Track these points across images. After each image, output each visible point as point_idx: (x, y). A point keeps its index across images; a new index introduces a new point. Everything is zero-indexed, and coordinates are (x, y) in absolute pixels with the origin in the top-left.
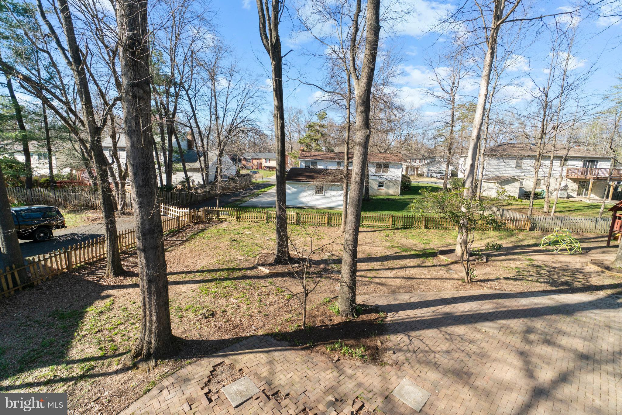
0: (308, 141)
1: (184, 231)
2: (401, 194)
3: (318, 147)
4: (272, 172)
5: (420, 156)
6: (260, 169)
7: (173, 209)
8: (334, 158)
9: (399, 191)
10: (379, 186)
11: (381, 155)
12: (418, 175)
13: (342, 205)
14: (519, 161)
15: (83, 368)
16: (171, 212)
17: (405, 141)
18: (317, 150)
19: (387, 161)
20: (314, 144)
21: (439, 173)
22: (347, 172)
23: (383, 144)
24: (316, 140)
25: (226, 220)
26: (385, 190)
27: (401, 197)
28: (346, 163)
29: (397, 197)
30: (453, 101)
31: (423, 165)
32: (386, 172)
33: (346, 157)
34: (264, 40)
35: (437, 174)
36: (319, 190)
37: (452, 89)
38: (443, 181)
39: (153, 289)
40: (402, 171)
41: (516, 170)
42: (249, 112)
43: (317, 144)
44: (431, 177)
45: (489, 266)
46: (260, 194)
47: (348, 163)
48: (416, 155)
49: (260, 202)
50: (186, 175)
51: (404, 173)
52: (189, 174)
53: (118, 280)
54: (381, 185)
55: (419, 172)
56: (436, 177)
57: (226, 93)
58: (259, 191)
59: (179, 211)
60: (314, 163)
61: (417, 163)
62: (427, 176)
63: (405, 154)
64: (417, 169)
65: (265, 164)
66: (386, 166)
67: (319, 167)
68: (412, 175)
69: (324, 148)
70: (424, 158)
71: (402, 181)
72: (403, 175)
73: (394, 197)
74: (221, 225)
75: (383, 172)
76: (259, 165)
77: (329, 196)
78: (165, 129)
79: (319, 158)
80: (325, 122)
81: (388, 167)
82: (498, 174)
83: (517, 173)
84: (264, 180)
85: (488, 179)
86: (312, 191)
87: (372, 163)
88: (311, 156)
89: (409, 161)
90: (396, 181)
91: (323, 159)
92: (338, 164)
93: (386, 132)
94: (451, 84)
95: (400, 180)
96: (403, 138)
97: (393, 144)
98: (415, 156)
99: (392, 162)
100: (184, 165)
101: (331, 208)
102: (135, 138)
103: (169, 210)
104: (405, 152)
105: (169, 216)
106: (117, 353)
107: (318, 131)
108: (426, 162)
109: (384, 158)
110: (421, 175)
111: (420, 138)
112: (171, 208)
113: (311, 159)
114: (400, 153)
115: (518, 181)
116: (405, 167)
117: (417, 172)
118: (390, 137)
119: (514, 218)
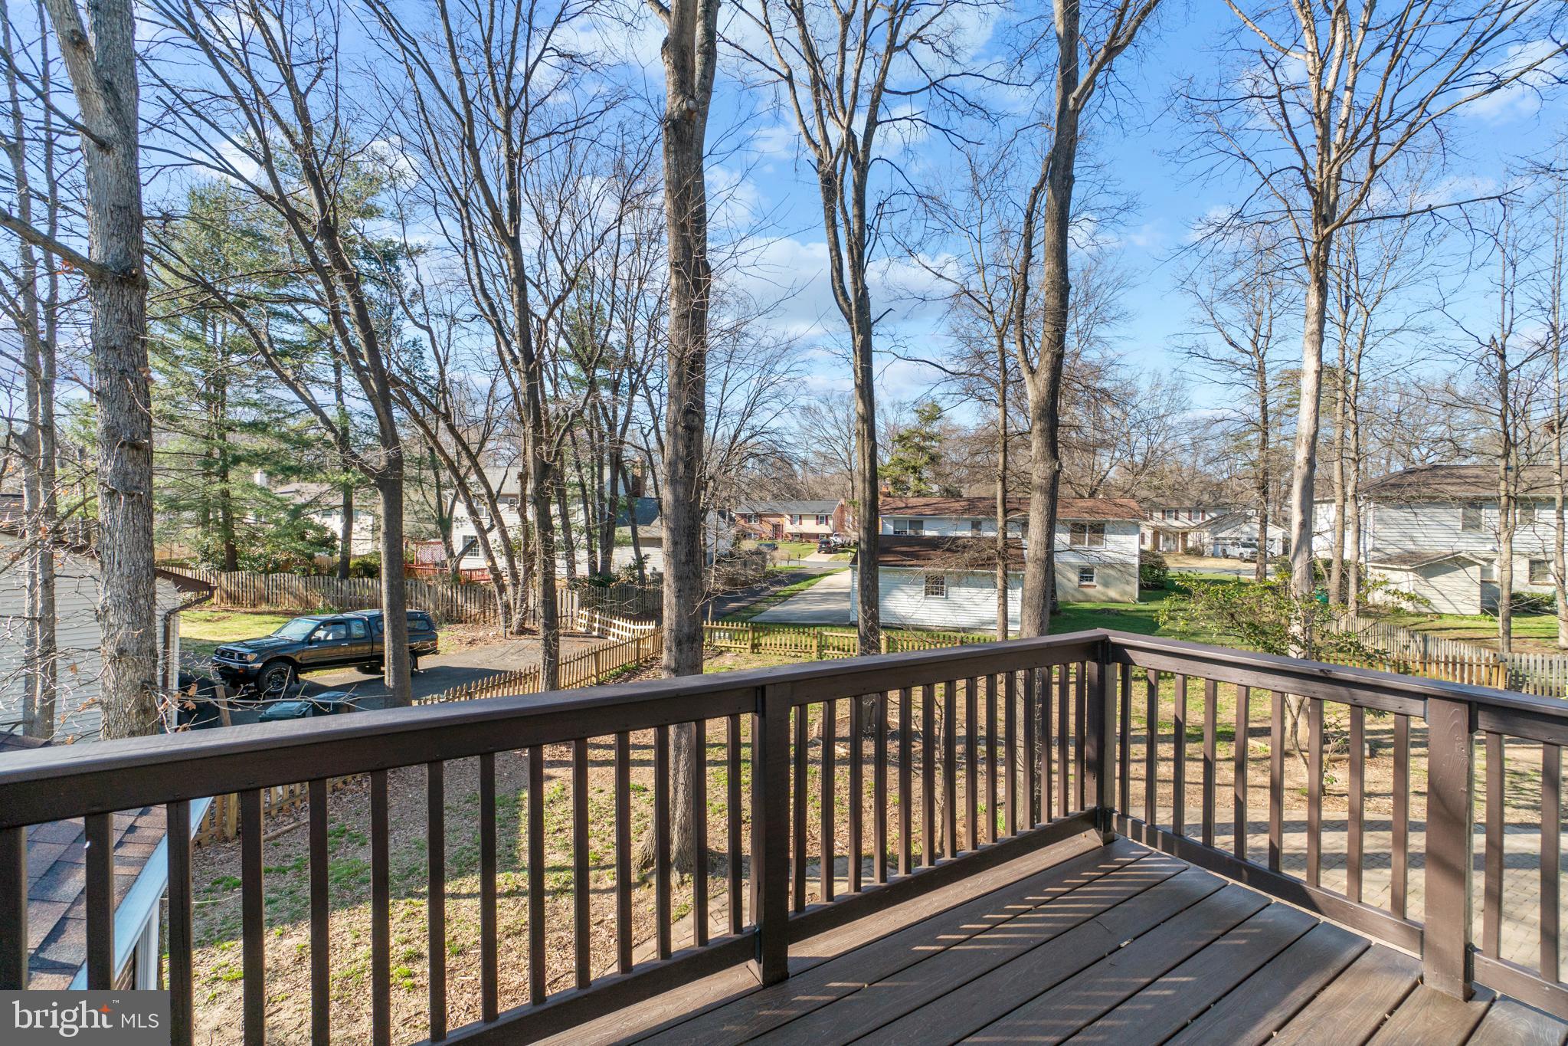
0: (897, 471)
1: (648, 669)
2: (1141, 599)
3: (923, 486)
4: (811, 545)
5: (1187, 504)
6: (780, 540)
7: (621, 623)
8: (964, 511)
9: (1134, 589)
10: (1082, 578)
11: (1081, 503)
12: (1188, 552)
13: (994, 622)
14: (1472, 513)
15: (557, 880)
16: (616, 631)
17: (1145, 466)
18: (919, 493)
19: (1099, 518)
20: (912, 481)
21: (1245, 546)
22: (1006, 544)
23: (1088, 480)
24: (915, 469)
25: (728, 650)
26: (1099, 588)
27: (1142, 606)
28: (1000, 523)
29: (1132, 608)
30: (1261, 371)
31: (1198, 527)
32: (1097, 543)
33: (1000, 510)
34: (841, 298)
35: (1242, 550)
36: (936, 587)
37: (1254, 343)
38: (1254, 566)
39: (684, 741)
40: (1143, 541)
41: (1465, 535)
42: (769, 415)
43: (920, 480)
44: (1227, 557)
45: (1377, 766)
46: (791, 596)
47: (1005, 524)
48: (1178, 499)
49: (792, 613)
50: (637, 551)
51: (1148, 546)
52: (644, 551)
53: (557, 752)
54: (1086, 574)
55: (1190, 544)
56: (1241, 557)
57: (722, 377)
58: (787, 590)
59: (632, 627)
60: (917, 524)
61: (1182, 521)
62: (1214, 555)
63: (1145, 500)
64: (1185, 535)
65: (788, 527)
66: (1098, 529)
67: (928, 533)
68: (1169, 551)
69: (935, 488)
70: (1199, 508)
71: (1141, 566)
72: (1142, 552)
73: (1122, 607)
74: (721, 659)
75: (1091, 542)
76: (777, 528)
77: (959, 600)
78: (606, 457)
79: (928, 511)
80: (935, 427)
81: (1103, 531)
82: (1411, 546)
83: (1467, 544)
84: (792, 564)
85: (1380, 561)
86: (917, 588)
87: (1064, 522)
88: (907, 507)
89: (1160, 515)
90: (1125, 565)
91: (938, 513)
92: (976, 525)
93: (1091, 448)
94: (1251, 334)
95: (1136, 561)
96: (1138, 459)
97: (1111, 474)
98: (1174, 504)
99: (1111, 519)
100: (634, 531)
101: (964, 630)
102: (681, 490)
103: (610, 625)
104: (1144, 493)
105: (610, 638)
106: (602, 864)
107: (921, 449)
108: (1207, 518)
109: (1091, 511)
110: (1197, 552)
111: (1186, 458)
112: (616, 622)
113: (908, 514)
114: (1133, 496)
115: (1473, 563)
116: (1149, 533)
117: (1185, 541)
118: (1104, 460)
119: (1454, 658)
